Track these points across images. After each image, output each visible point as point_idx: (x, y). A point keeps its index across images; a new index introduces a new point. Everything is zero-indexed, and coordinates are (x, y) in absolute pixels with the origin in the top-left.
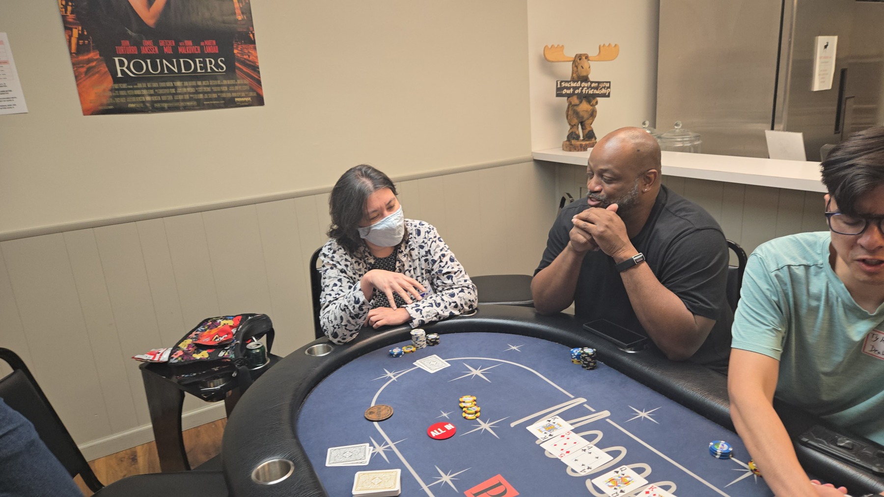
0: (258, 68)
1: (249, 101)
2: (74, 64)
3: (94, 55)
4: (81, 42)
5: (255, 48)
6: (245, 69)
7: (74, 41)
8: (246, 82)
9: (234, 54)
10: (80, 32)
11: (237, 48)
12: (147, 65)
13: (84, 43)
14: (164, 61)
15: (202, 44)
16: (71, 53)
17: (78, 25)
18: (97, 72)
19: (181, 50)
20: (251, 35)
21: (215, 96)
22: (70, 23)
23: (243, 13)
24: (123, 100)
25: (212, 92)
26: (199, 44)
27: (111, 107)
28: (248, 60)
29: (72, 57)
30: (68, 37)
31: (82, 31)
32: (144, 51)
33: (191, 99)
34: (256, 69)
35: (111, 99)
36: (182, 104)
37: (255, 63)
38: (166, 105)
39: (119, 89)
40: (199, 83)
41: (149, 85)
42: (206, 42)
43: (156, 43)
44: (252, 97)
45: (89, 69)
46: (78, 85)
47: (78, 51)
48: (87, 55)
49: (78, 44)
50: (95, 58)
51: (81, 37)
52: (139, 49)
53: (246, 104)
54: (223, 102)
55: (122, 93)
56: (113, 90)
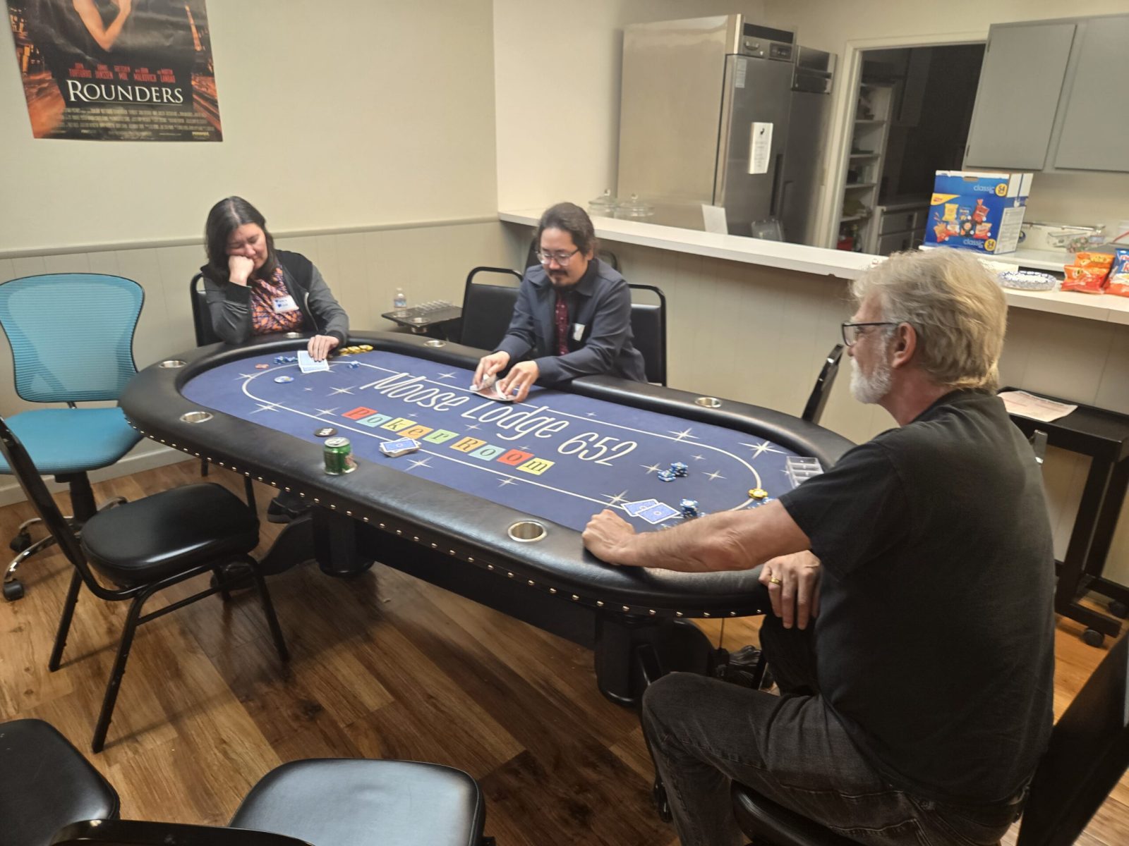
0: (216, 102)
1: (207, 136)
2: (25, 84)
4: (33, 61)
5: (213, 82)
6: (202, 102)
7: (25, 59)
8: (203, 115)
9: (192, 85)
10: (32, 51)
11: (195, 80)
12: (101, 90)
13: (36, 62)
14: (119, 88)
16: (22, 73)
17: (29, 42)
18: (50, 94)
19: (136, 77)
20: (210, 68)
22: (22, 41)
23: (202, 44)
24: (76, 125)
25: (168, 123)
26: (155, 73)
27: (63, 132)
28: (206, 93)
29: (23, 77)
30: (19, 56)
31: (34, 49)
33: (146, 129)
34: (214, 103)
35: (63, 123)
36: (137, 134)
37: (213, 96)
42: (164, 71)
43: (111, 68)
44: (210, 132)
45: (41, 91)
46: (29, 106)
47: (30, 71)
48: (40, 74)
49: (29, 62)
50: (48, 79)
51: (32, 56)
52: (93, 74)
53: (204, 138)
54: (180, 134)
55: (75, 117)
56: (65, 114)
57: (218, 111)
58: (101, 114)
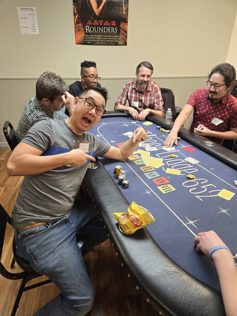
0: (127, 32)
1: (122, 44)
2: (75, 27)
3: (81, 25)
5: (127, 24)
6: (123, 32)
8: (122, 37)
9: (121, 26)
11: (121, 24)
12: (94, 29)
14: (99, 28)
15: (111, 22)
16: (75, 24)
17: (78, 14)
18: (81, 30)
19: (105, 24)
20: (127, 20)
21: (112, 41)
22: (76, 14)
23: (125, 11)
24: (86, 40)
26: (110, 22)
27: (83, 42)
28: (124, 29)
29: (75, 25)
30: (74, 18)
31: (78, 17)
32: (94, 24)
33: (105, 42)
34: (126, 32)
35: (83, 40)
36: (102, 43)
37: (126, 30)
38: (98, 43)
39: (86, 37)
40: (108, 36)
41: (94, 36)
43: (98, 22)
44: (124, 42)
45: (79, 29)
46: (75, 34)
47: (77, 23)
48: (79, 24)
49: (77, 20)
51: (78, 18)
52: (93, 23)
53: (121, 45)
54: (114, 43)
55: (87, 38)
56: (84, 37)
57: (127, 35)
58: (93, 37)
